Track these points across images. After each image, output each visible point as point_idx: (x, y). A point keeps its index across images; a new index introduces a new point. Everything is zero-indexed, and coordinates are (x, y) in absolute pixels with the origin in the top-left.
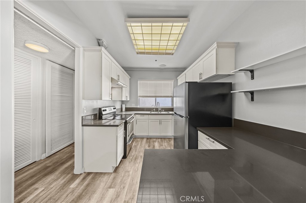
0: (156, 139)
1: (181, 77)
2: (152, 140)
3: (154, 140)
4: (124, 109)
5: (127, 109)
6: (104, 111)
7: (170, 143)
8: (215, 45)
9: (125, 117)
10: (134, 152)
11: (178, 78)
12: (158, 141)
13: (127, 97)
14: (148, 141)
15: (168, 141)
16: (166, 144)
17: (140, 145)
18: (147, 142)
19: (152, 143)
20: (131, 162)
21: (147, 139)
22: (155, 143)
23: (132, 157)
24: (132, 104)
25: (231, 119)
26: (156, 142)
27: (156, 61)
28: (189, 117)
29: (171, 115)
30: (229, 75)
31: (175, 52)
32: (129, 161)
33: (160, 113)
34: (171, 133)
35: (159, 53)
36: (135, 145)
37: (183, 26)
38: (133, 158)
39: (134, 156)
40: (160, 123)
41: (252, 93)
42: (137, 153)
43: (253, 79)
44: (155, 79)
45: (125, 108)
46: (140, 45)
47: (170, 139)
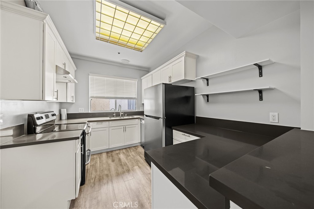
0: (120, 151)
1: (147, 77)
2: (114, 153)
3: (118, 152)
4: (64, 116)
5: (70, 116)
6: (38, 118)
7: (138, 151)
8: (184, 53)
9: (67, 127)
10: (94, 173)
11: (142, 78)
12: (123, 153)
13: (73, 97)
14: (110, 154)
15: (135, 150)
16: (133, 153)
17: (100, 162)
18: (108, 157)
19: (115, 157)
20: (94, 186)
21: (107, 153)
22: (119, 155)
23: (93, 180)
24: (80, 108)
25: (194, 117)
26: (121, 154)
27: (119, 53)
28: (165, 118)
29: (137, 120)
30: (192, 81)
31: (145, 49)
32: (91, 186)
33: (122, 118)
34: (137, 140)
35: (127, 46)
36: (92, 164)
37: (159, 27)
38: (95, 180)
39: (95, 177)
40: (125, 130)
41: (207, 96)
42: (98, 173)
43: (208, 85)
44: (115, 76)
45: (67, 114)
46: (105, 29)
47: (136, 147)
